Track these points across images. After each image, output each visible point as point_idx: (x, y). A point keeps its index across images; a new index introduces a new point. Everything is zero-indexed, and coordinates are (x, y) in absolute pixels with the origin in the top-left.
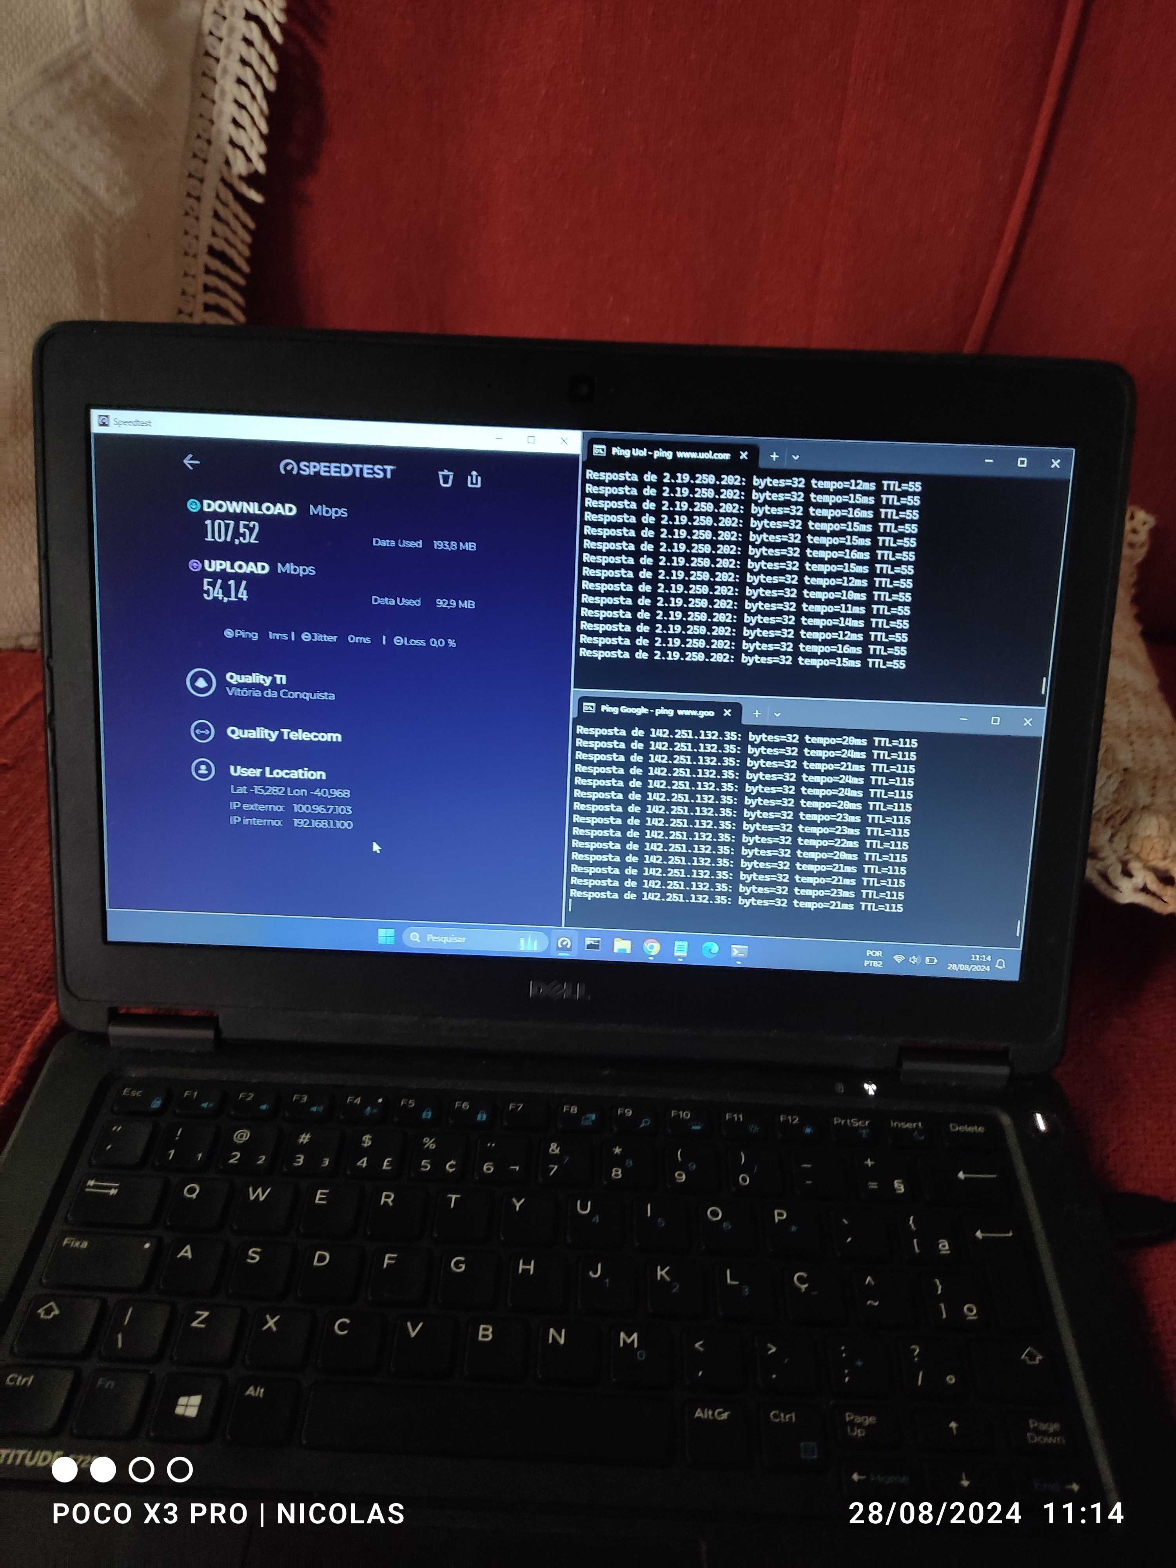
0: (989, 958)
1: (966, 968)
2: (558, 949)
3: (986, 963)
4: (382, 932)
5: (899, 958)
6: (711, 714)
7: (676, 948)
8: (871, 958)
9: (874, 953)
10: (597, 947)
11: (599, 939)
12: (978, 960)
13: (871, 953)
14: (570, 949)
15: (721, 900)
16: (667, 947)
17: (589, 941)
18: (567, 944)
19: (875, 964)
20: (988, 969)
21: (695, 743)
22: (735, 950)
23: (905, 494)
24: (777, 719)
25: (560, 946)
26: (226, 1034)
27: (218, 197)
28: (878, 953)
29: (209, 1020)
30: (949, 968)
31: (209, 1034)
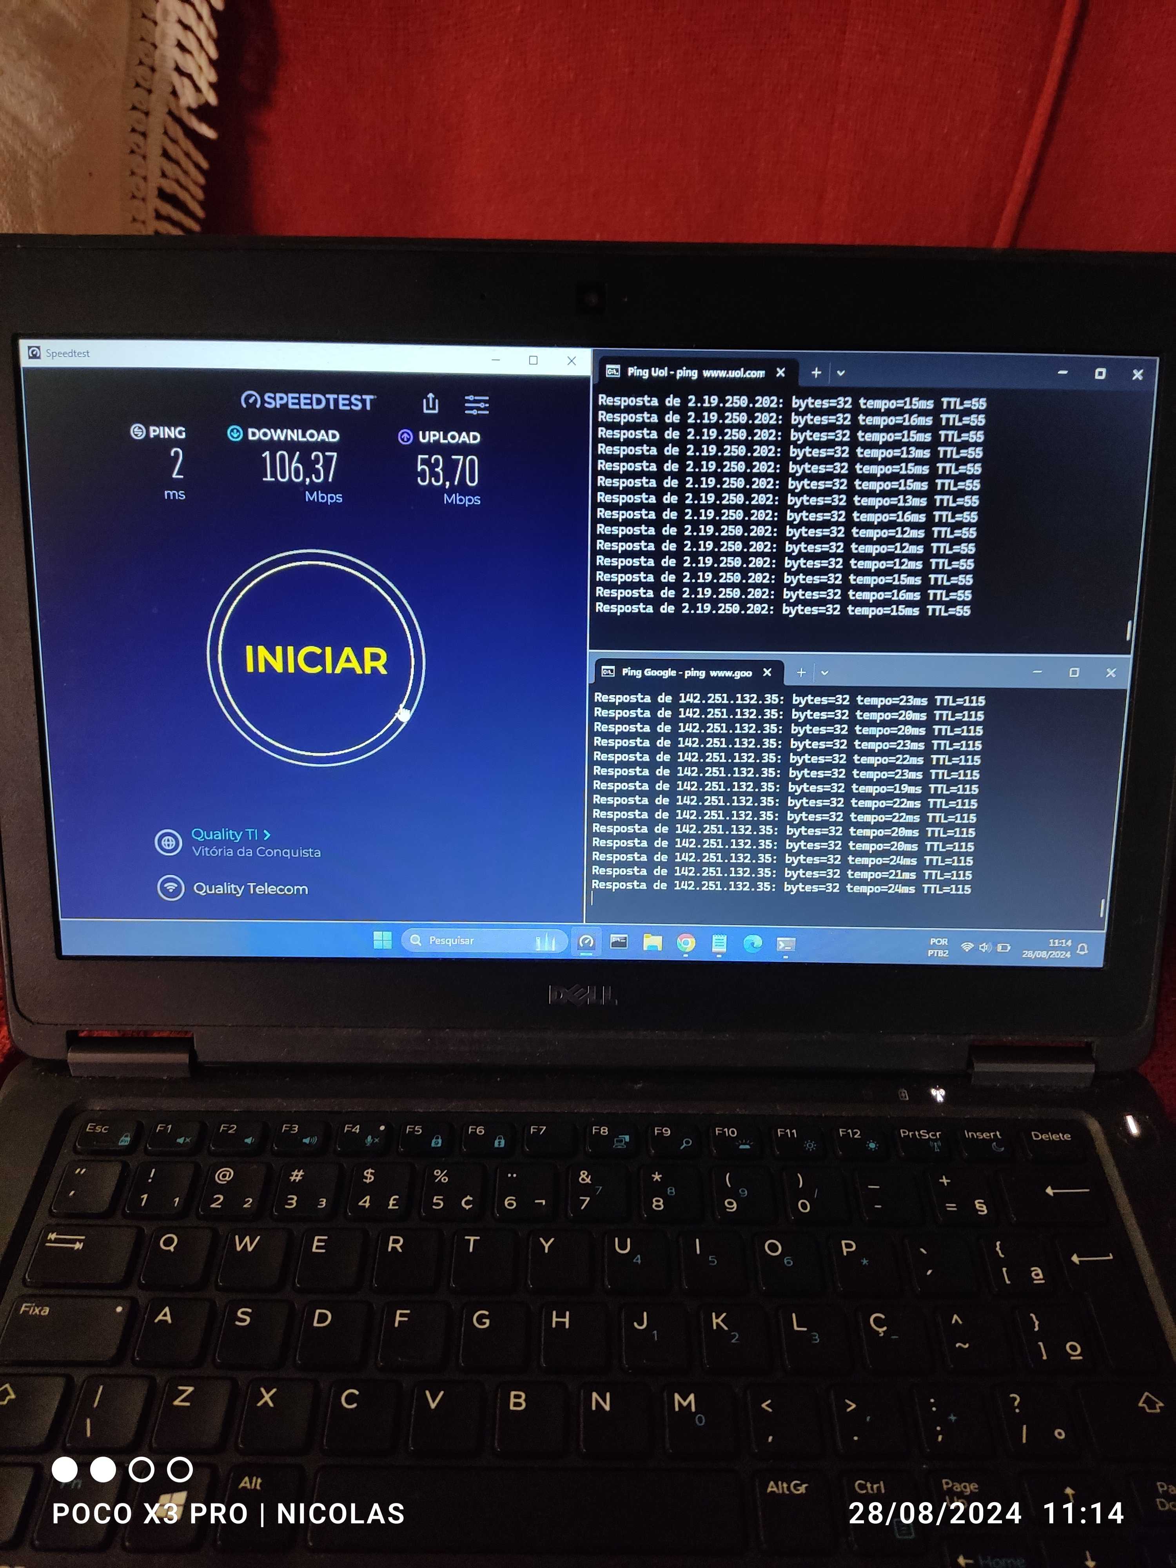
0: (1069, 943)
1: (1044, 954)
2: (579, 948)
3: (1066, 949)
4: (377, 935)
5: (967, 947)
6: (748, 674)
7: (714, 944)
8: (934, 947)
9: (939, 942)
10: (624, 944)
11: (626, 936)
12: (1056, 945)
13: (936, 941)
14: (593, 948)
15: (765, 887)
16: (704, 942)
17: (614, 938)
18: (590, 942)
19: (941, 953)
20: (1068, 955)
21: (731, 709)
22: (781, 943)
23: (968, 412)
24: (825, 677)
25: (582, 945)
26: (201, 1058)
27: (166, 133)
28: (944, 942)
29: (184, 1043)
30: (1024, 956)
31: (184, 1058)
